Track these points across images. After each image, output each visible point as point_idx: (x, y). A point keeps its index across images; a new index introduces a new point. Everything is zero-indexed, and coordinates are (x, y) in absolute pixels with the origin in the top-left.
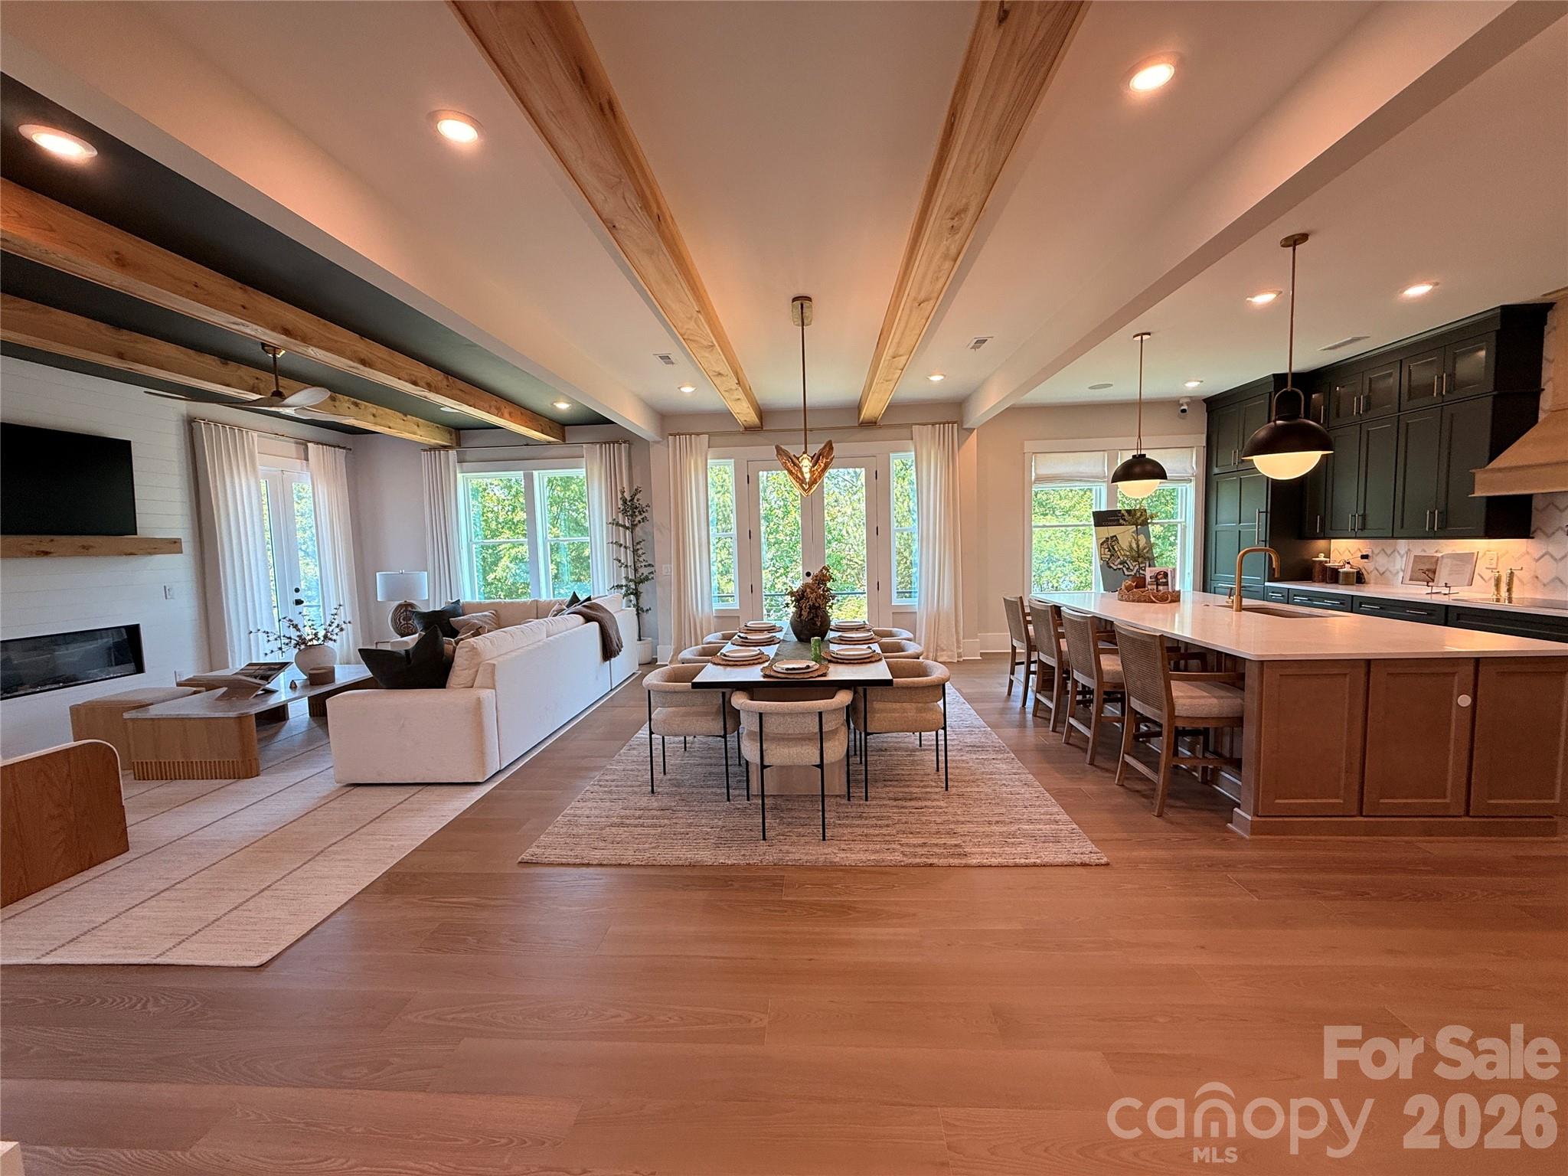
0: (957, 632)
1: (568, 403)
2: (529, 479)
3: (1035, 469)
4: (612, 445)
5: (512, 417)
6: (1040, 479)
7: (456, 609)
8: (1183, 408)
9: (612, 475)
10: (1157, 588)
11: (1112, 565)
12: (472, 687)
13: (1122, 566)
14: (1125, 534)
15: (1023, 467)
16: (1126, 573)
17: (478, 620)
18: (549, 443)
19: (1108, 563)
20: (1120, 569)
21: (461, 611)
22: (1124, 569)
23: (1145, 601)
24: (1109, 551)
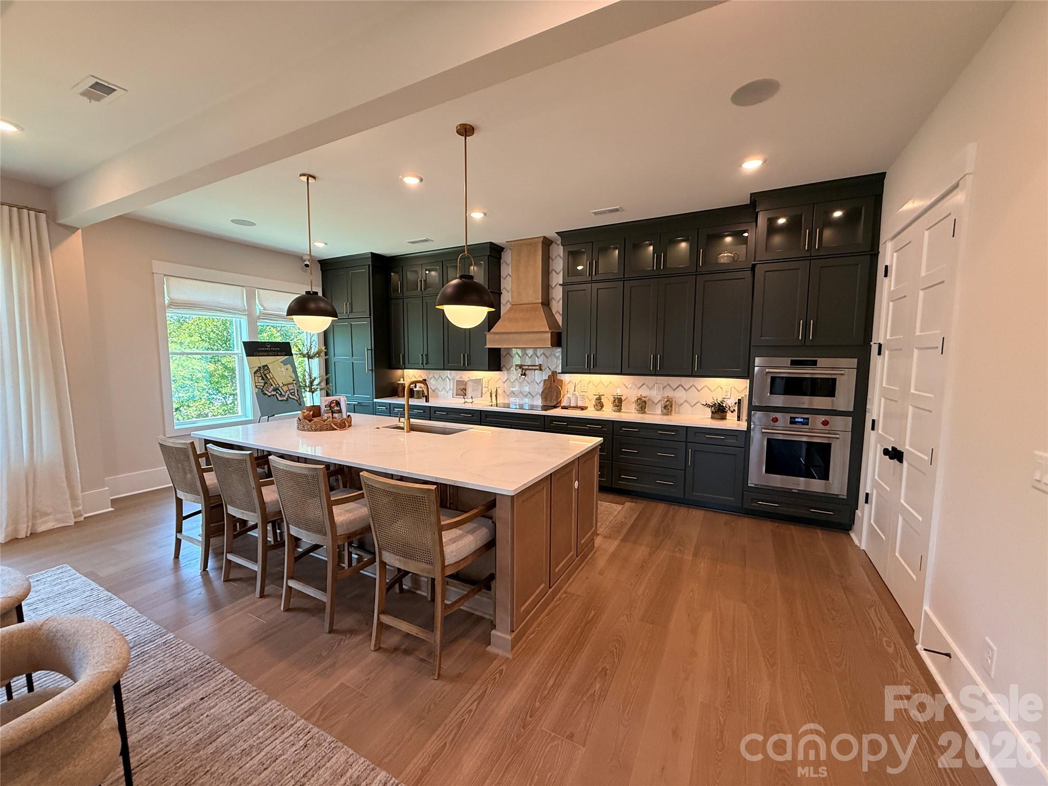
0: (71, 486)
3: (168, 293)
6: (174, 304)
8: (306, 263)
10: (332, 415)
11: (266, 392)
13: (275, 393)
14: (274, 363)
15: (154, 292)
16: (280, 399)
19: (262, 391)
20: (273, 395)
22: (277, 395)
23: (327, 430)
24: (263, 379)
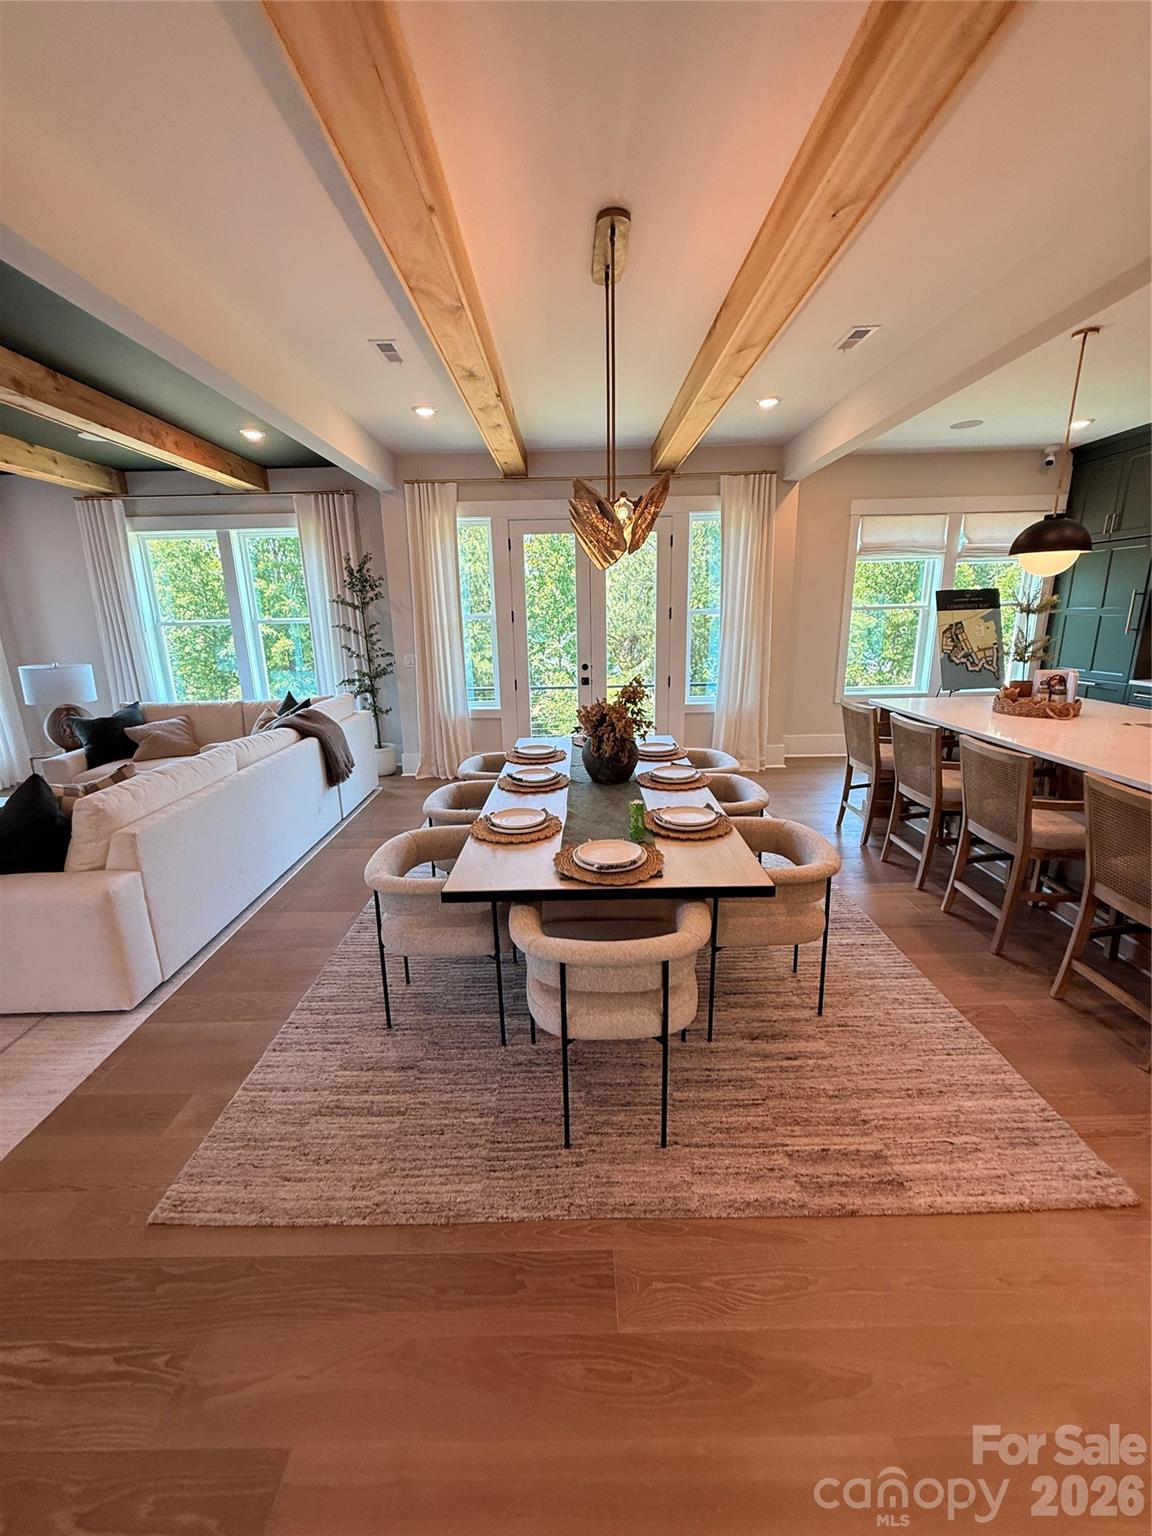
0: (761, 737)
1: (261, 431)
2: (225, 543)
3: (862, 536)
4: (330, 496)
5: (178, 448)
6: (866, 550)
7: (133, 715)
8: (1048, 459)
9: (333, 538)
10: (1050, 697)
11: (954, 659)
12: (102, 868)
13: (965, 660)
14: (972, 620)
15: (846, 535)
16: (970, 668)
17: (163, 730)
18: (247, 492)
19: (949, 656)
20: (963, 663)
21: (140, 717)
22: (968, 663)
23: (1038, 716)
24: (953, 641)
